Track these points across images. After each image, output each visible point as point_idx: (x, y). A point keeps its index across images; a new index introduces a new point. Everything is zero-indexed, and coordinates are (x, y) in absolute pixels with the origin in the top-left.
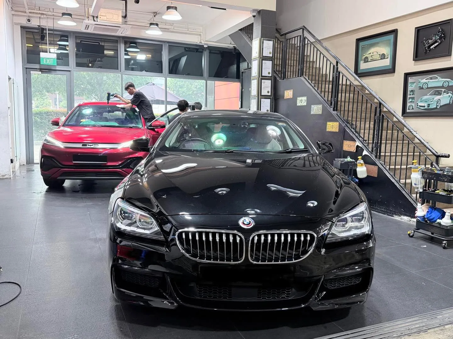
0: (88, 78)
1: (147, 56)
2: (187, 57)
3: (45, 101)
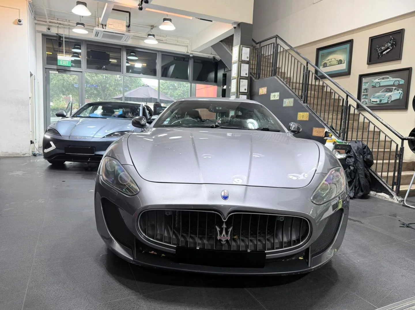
2: (175, 66)
3: (61, 103)
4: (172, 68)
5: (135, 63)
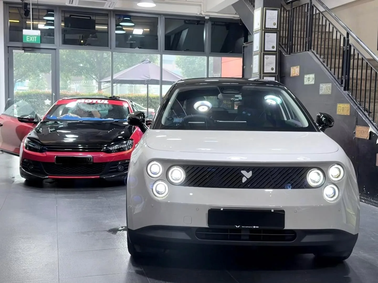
0: (87, 56)
1: (145, 30)
2: (188, 30)
3: (40, 82)
4: (185, 33)
5: (133, 29)
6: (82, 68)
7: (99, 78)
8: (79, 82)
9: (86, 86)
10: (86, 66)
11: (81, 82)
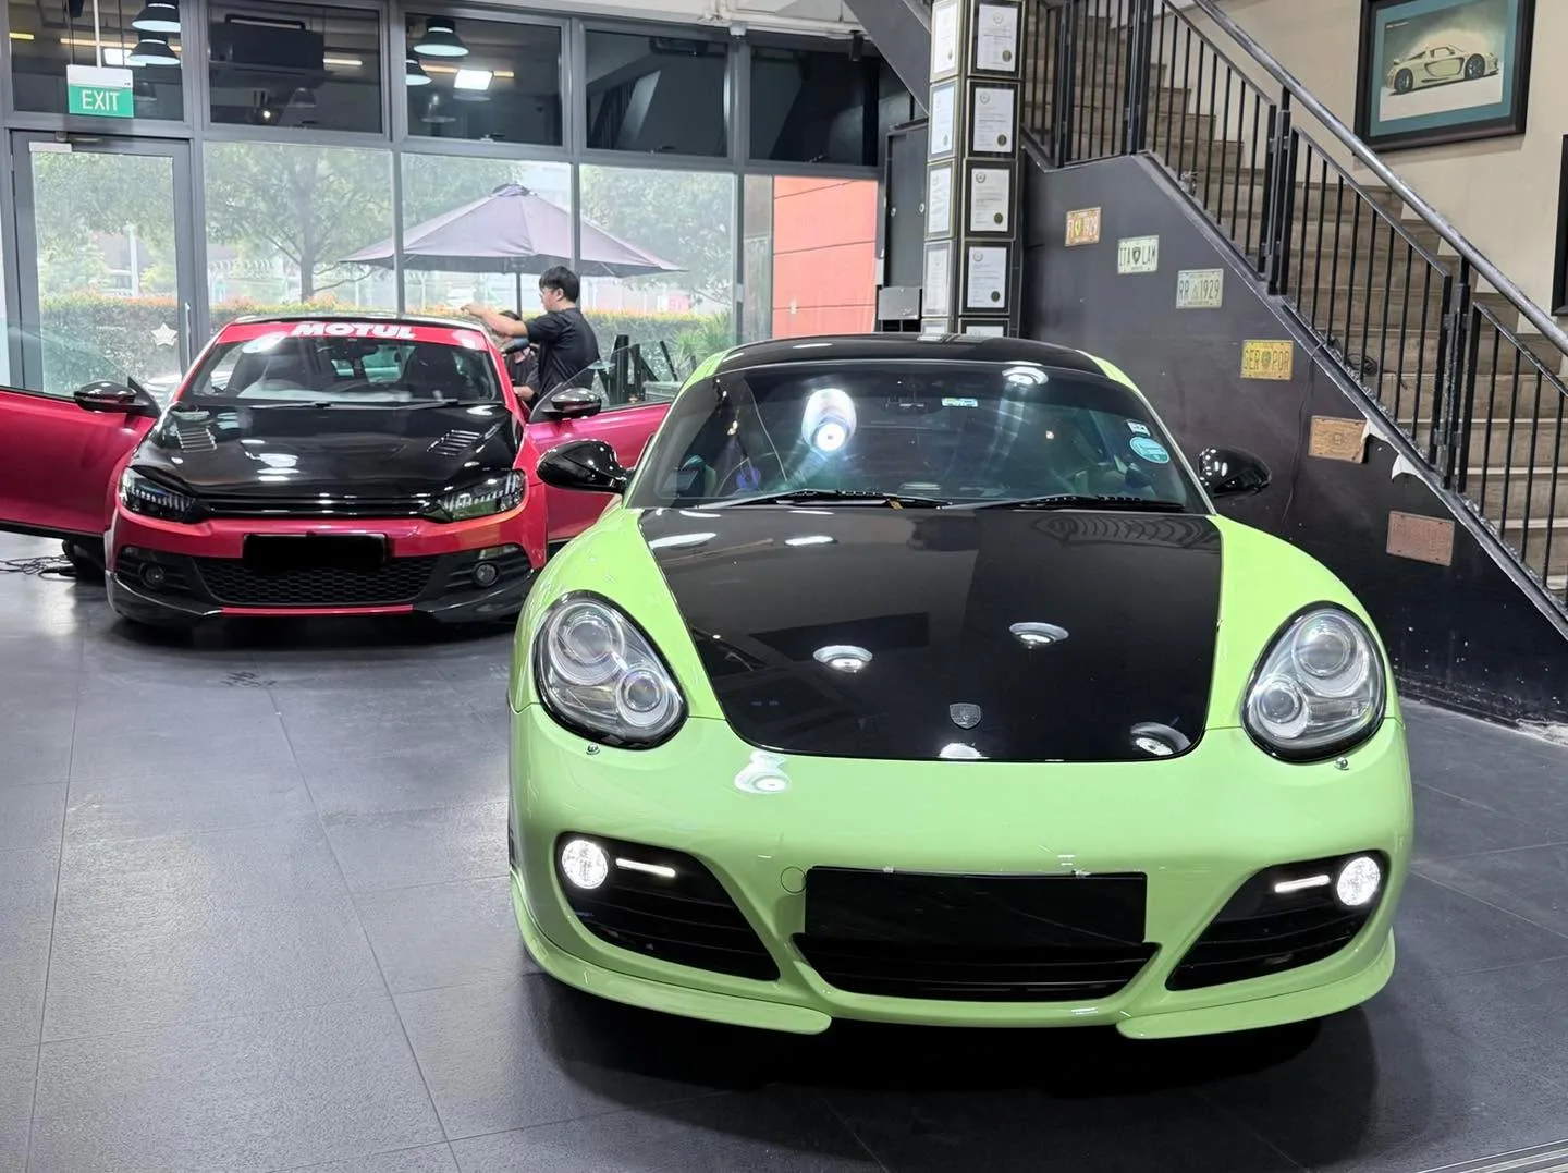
0: (255, 170)
1: (497, 74)
2: (661, 76)
3: (83, 263)
4: (645, 92)
5: (453, 71)
6: (240, 214)
7: (302, 248)
8: (225, 265)
9: (249, 279)
10: (254, 207)
11: (232, 265)
